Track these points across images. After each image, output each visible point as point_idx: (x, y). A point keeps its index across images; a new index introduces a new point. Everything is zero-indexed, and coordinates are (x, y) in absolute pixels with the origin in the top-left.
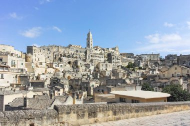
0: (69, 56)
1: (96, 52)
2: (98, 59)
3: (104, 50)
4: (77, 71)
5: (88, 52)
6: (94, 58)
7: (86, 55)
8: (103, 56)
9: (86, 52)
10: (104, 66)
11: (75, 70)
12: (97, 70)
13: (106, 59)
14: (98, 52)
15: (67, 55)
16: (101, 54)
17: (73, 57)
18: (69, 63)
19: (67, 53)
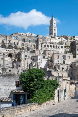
0: (10, 47)
1: (52, 40)
2: (55, 50)
3: (66, 38)
4: (18, 66)
5: (40, 41)
6: (49, 49)
7: (37, 45)
8: (64, 46)
9: (37, 42)
10: (61, 57)
11: (15, 64)
12: (50, 64)
13: (68, 50)
14: (57, 41)
15: (7, 45)
16: (61, 43)
17: (16, 48)
18: (10, 55)
19: (8, 42)
